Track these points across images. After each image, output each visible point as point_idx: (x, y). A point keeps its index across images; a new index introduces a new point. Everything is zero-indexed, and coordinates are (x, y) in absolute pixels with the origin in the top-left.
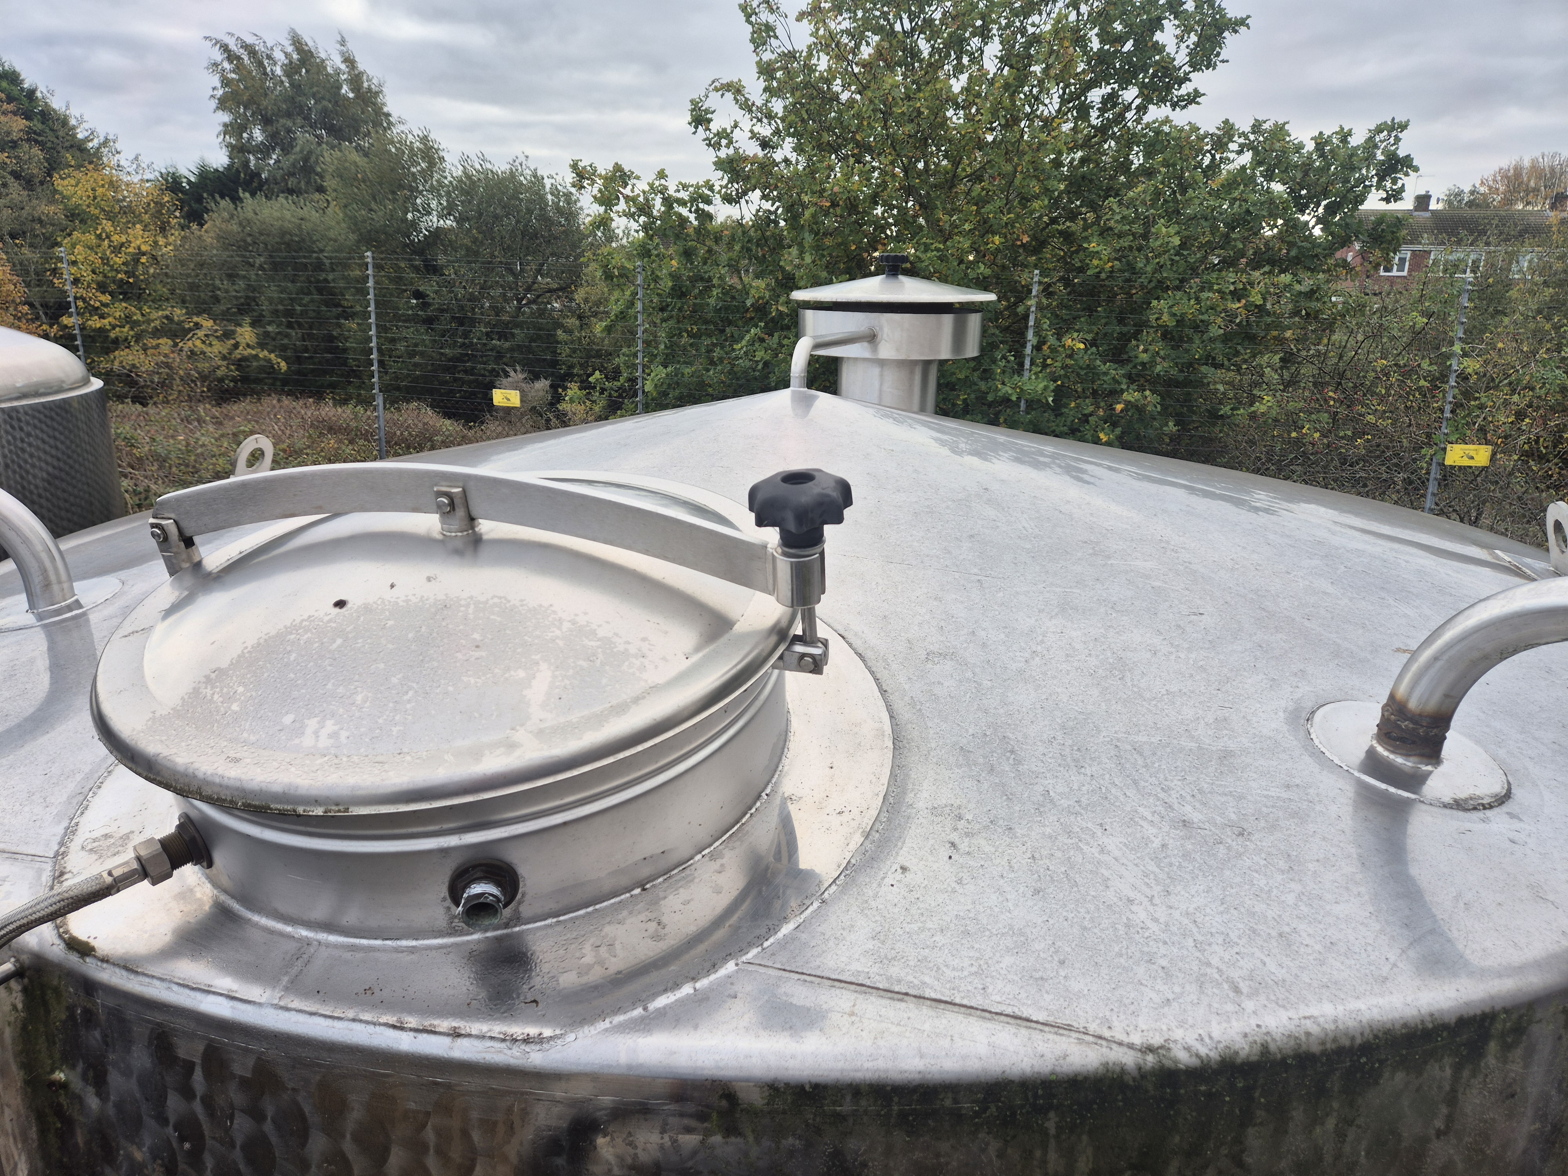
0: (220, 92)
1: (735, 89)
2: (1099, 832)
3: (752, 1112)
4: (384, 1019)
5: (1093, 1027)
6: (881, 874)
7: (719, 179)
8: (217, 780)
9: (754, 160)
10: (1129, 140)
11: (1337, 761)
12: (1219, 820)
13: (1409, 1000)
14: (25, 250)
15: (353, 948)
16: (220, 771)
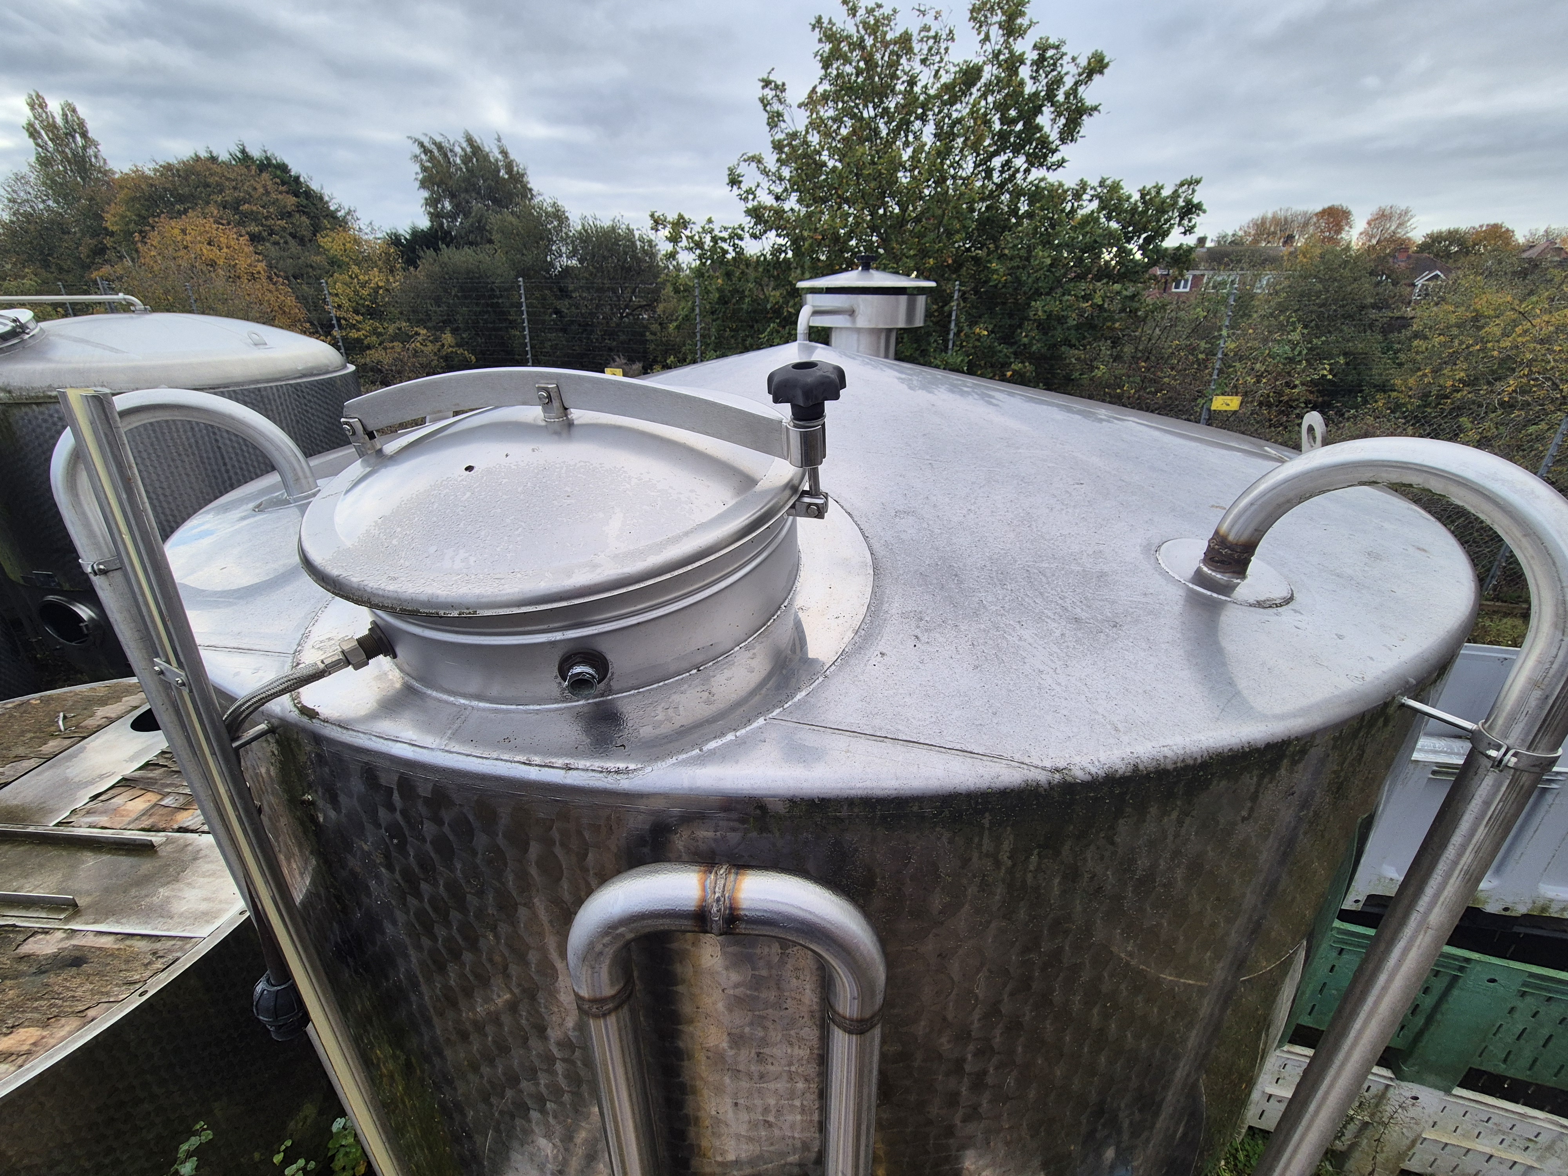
0: (421, 176)
1: (757, 160)
2: (1018, 627)
3: (778, 817)
4: (517, 759)
5: (1017, 757)
6: (867, 658)
7: (747, 222)
8: (381, 593)
9: (771, 208)
10: (1017, 193)
11: (1177, 578)
12: (1099, 617)
13: (1234, 733)
14: (305, 287)
15: (496, 711)
16: (382, 586)
